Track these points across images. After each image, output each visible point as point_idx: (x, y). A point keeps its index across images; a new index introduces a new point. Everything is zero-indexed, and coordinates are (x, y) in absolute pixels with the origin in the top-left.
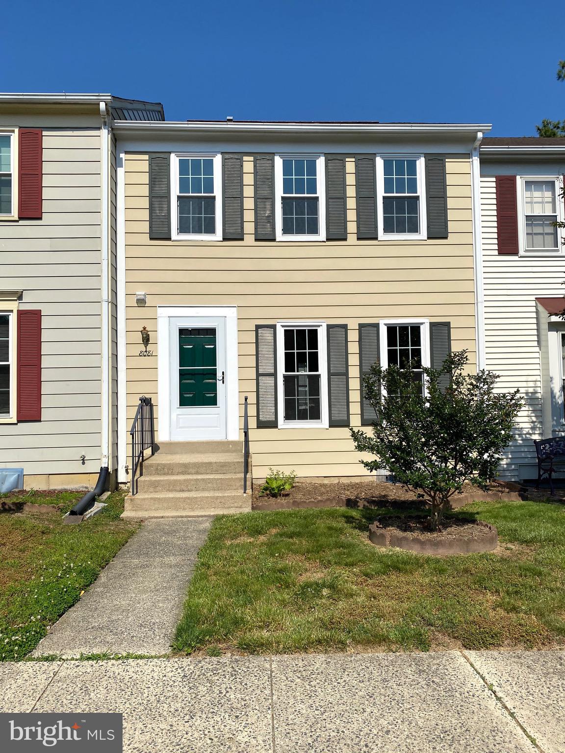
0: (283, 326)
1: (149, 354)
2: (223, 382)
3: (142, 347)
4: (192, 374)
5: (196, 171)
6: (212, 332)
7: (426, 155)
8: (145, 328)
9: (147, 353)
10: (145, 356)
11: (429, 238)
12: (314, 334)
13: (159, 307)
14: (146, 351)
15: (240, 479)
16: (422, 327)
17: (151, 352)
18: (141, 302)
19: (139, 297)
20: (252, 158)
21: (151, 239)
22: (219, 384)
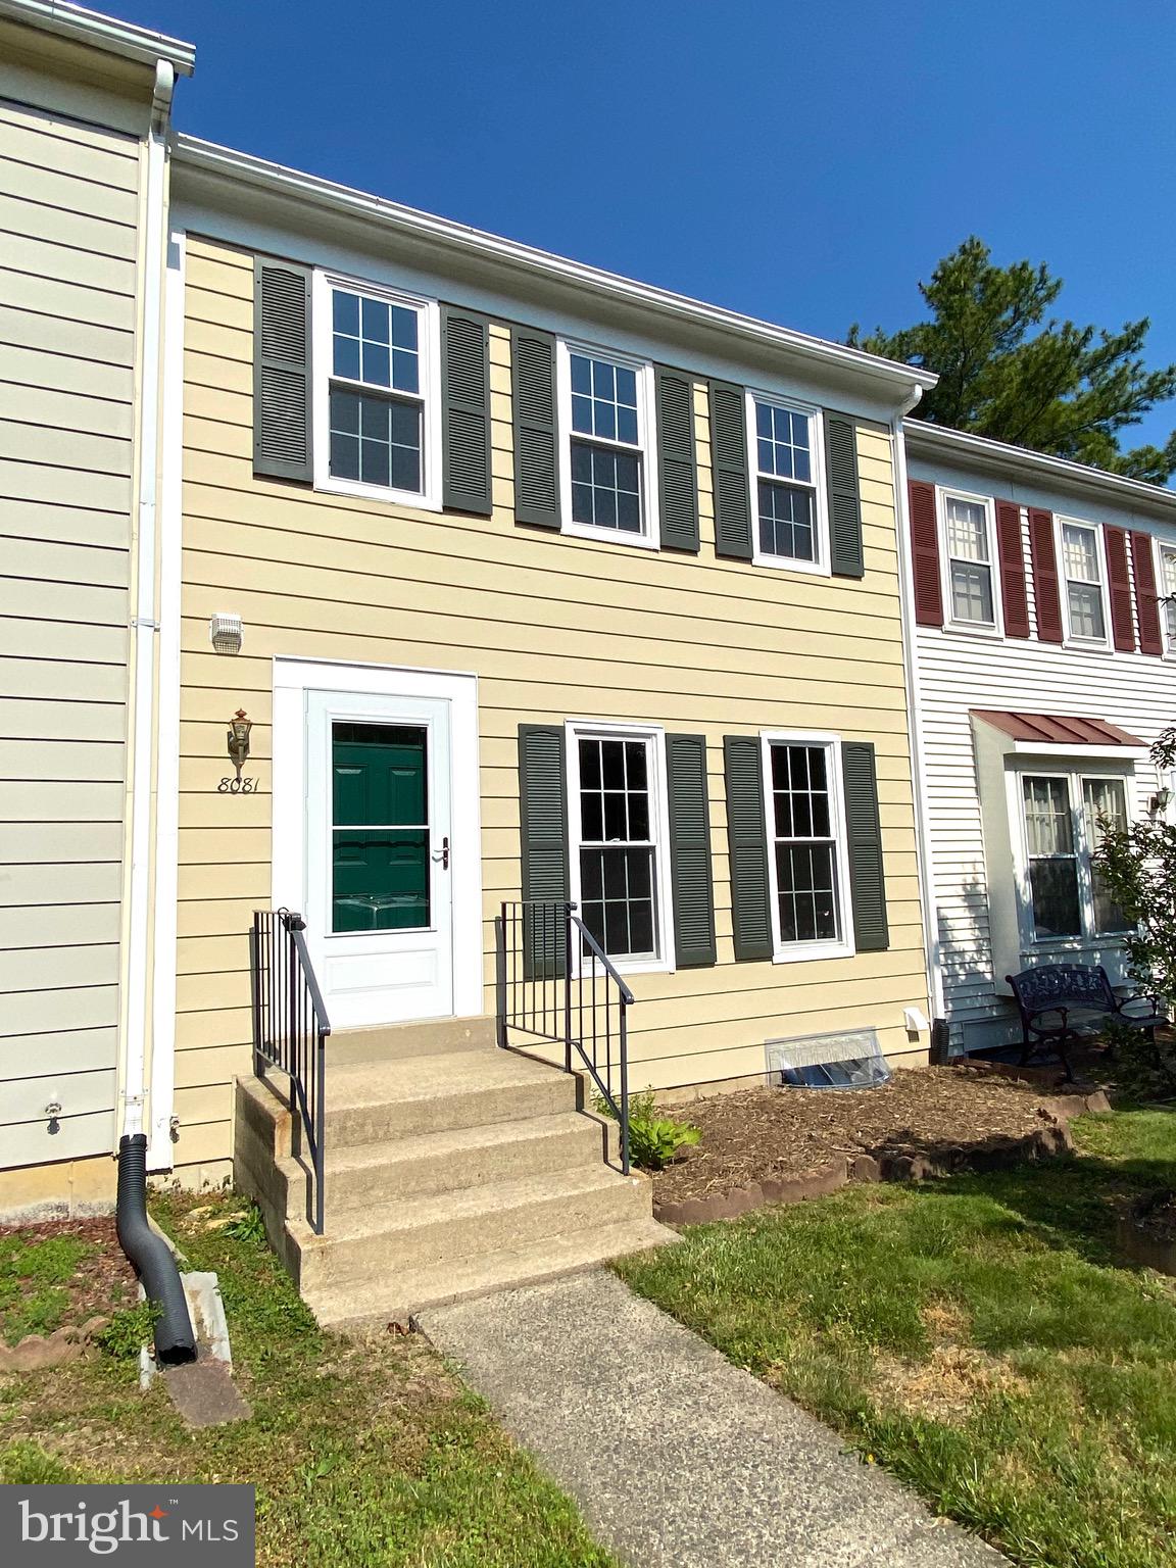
0: (577, 732)
1: (247, 788)
2: (446, 865)
3: (228, 769)
4: (361, 846)
5: (375, 328)
6: (415, 737)
7: (826, 411)
8: (241, 715)
9: (242, 784)
10: (234, 792)
11: (835, 574)
12: (637, 753)
13: (278, 659)
14: (238, 780)
15: (590, 1134)
16: (827, 750)
17: (253, 783)
18: (227, 642)
19: (222, 627)
20: (506, 333)
21: (257, 475)
22: (436, 868)
